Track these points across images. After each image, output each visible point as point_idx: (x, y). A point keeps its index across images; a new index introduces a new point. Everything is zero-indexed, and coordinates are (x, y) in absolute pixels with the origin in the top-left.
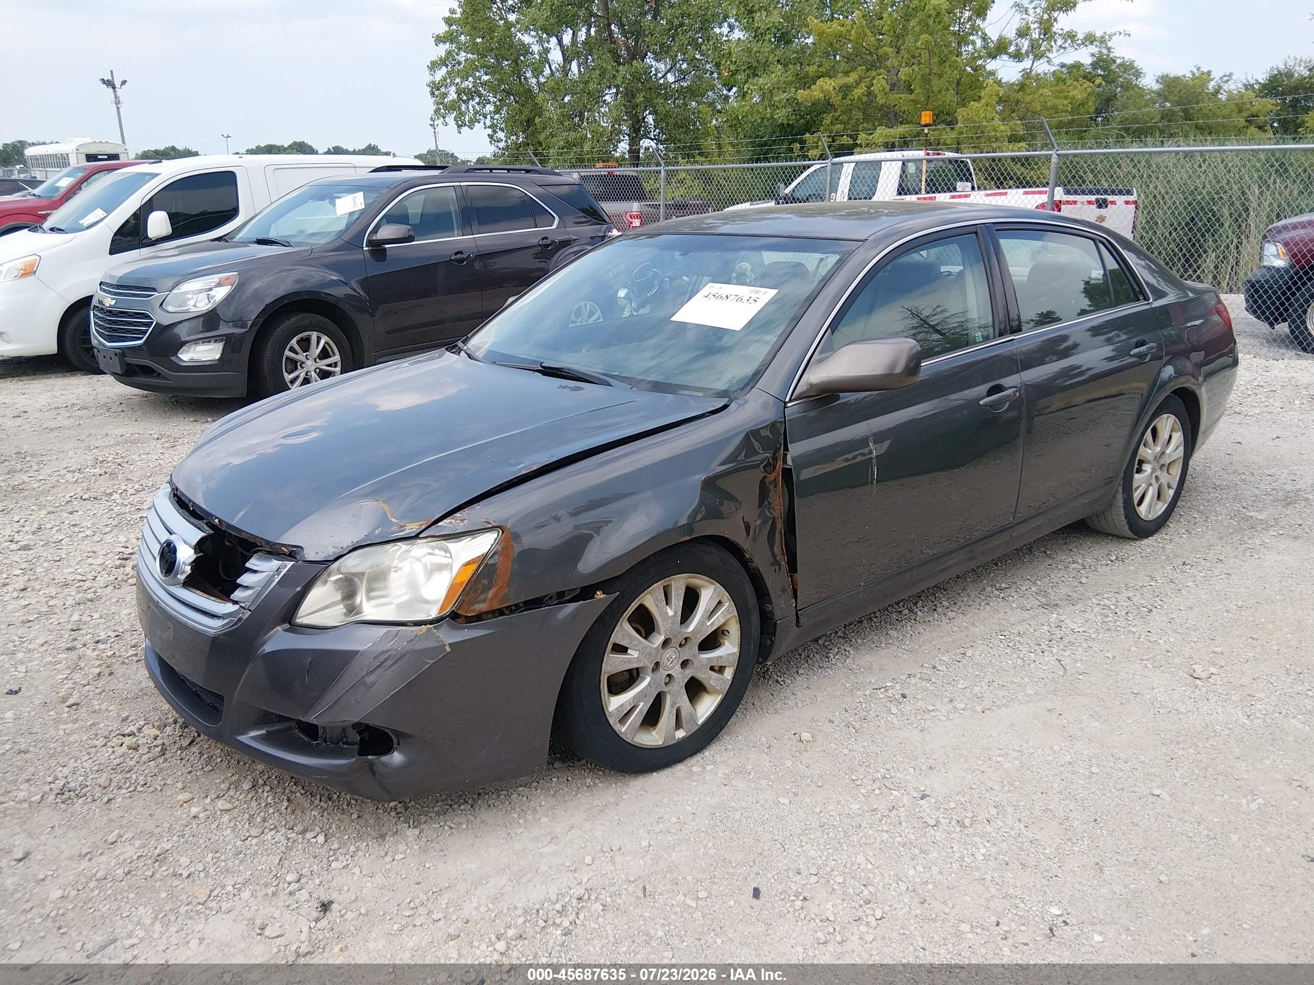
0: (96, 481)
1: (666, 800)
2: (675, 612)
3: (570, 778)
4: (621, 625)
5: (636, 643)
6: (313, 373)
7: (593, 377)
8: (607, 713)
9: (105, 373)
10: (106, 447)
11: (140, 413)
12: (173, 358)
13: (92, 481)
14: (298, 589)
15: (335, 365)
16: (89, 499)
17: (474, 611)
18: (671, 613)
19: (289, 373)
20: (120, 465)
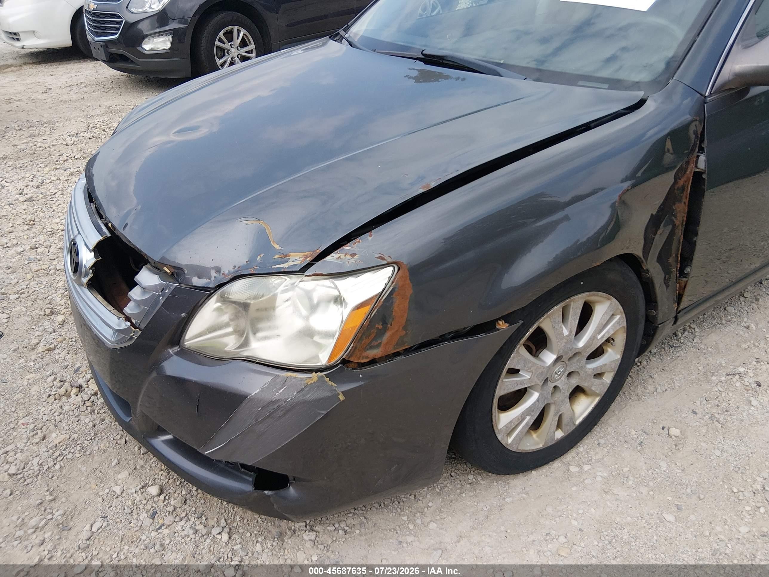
0: (86, 143)
1: (549, 509)
2: (571, 332)
3: (453, 474)
4: (517, 351)
5: (530, 365)
6: (236, 58)
7: (479, 65)
8: (496, 432)
9: (97, 60)
10: (98, 115)
11: (123, 89)
12: (139, 48)
13: (84, 143)
14: (183, 315)
15: (251, 52)
16: (79, 159)
17: (367, 357)
18: (566, 332)
19: (220, 59)
20: (104, 130)
